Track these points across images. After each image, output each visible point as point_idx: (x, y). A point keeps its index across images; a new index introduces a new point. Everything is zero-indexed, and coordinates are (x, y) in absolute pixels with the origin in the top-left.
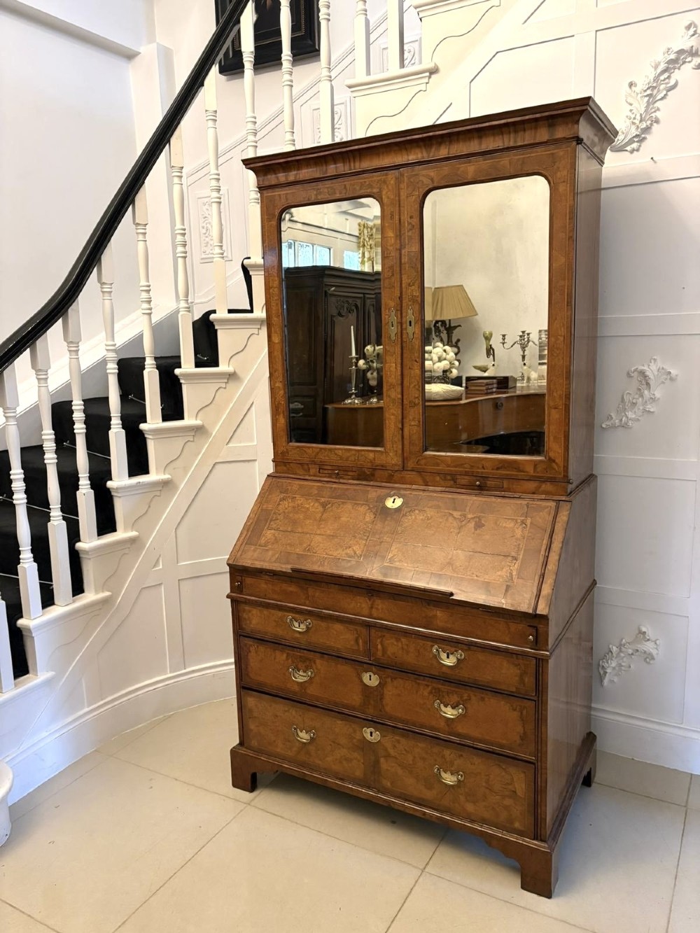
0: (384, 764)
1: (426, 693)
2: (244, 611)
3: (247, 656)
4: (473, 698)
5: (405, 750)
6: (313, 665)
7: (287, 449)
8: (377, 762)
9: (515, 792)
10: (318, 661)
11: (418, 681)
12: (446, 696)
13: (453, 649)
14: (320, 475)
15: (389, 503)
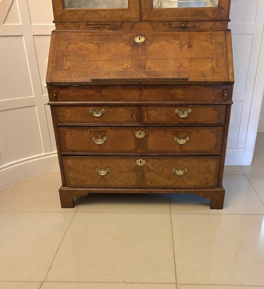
0: (147, 175)
1: (170, 135)
2: (60, 111)
3: (64, 137)
4: (194, 132)
5: (158, 165)
6: (107, 134)
7: (63, 13)
8: (143, 175)
9: (210, 170)
10: (109, 131)
11: (166, 130)
12: (180, 134)
13: (186, 109)
14: (87, 29)
15: (137, 40)
